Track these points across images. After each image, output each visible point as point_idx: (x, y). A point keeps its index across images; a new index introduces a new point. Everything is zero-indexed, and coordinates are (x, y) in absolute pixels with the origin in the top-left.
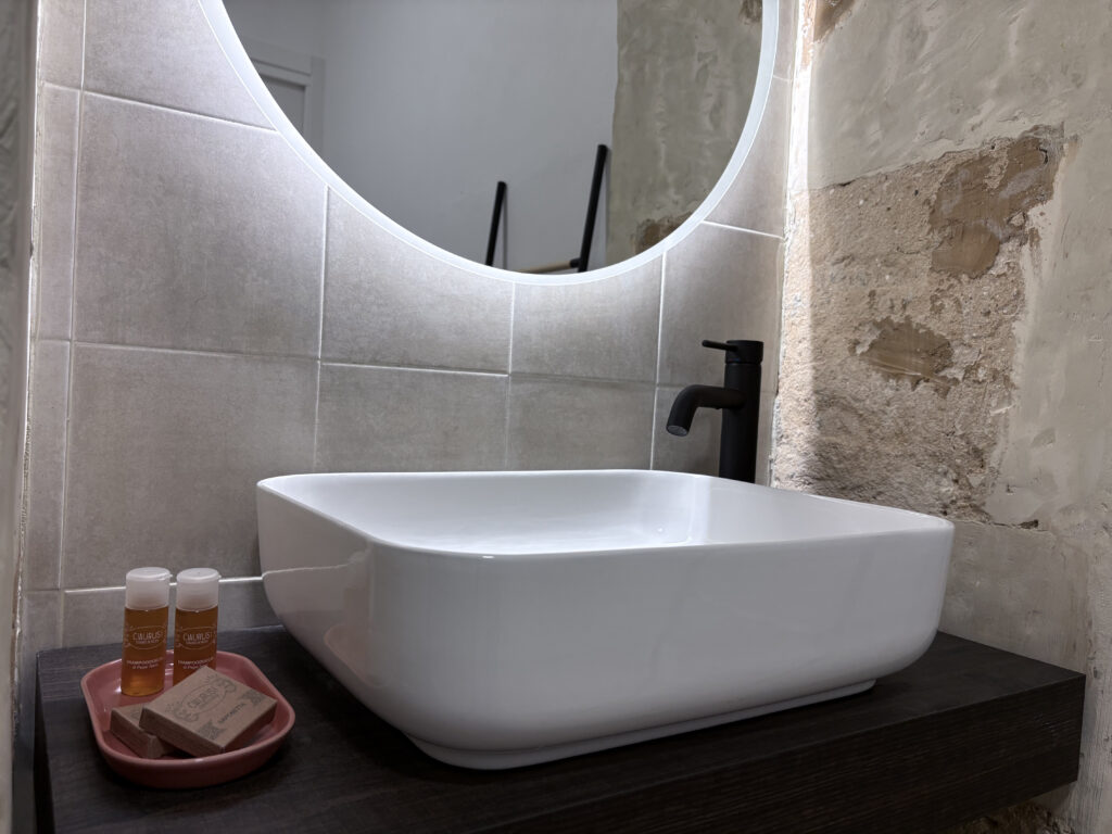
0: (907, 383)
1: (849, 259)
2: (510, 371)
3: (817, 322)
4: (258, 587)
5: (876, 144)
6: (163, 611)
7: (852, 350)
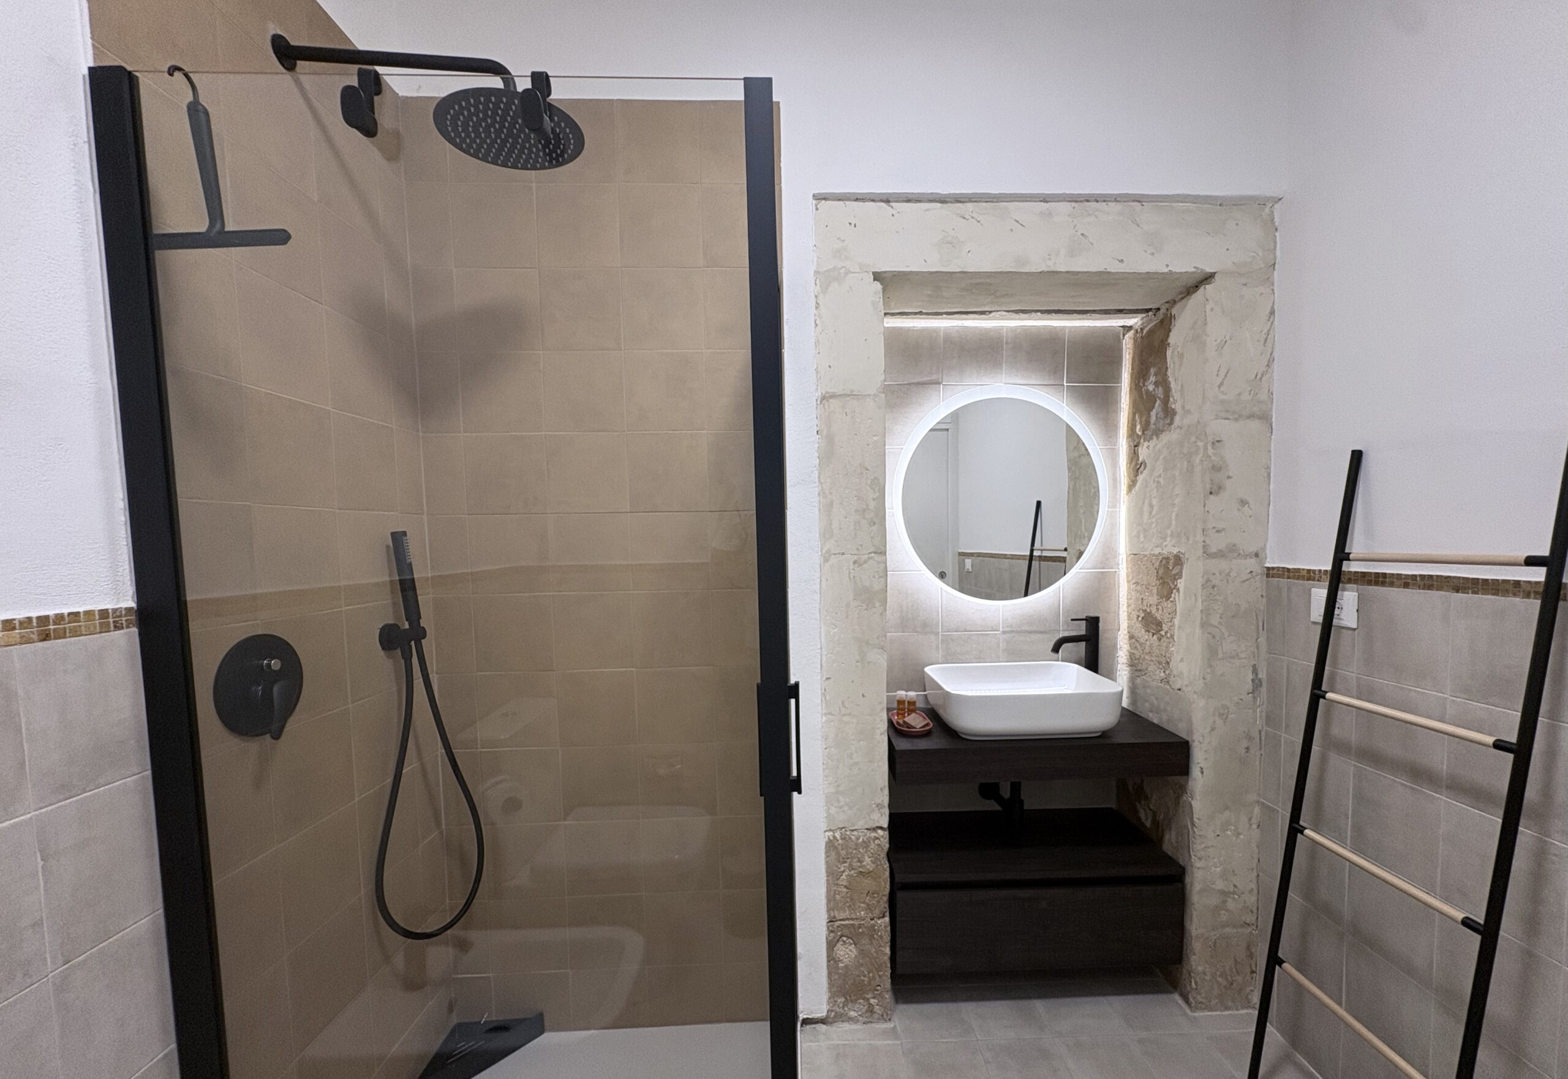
0: (1151, 634)
1: (1137, 583)
2: (1001, 630)
3: (1129, 606)
4: (926, 695)
5: (1142, 542)
6: (904, 701)
7: (1138, 619)
